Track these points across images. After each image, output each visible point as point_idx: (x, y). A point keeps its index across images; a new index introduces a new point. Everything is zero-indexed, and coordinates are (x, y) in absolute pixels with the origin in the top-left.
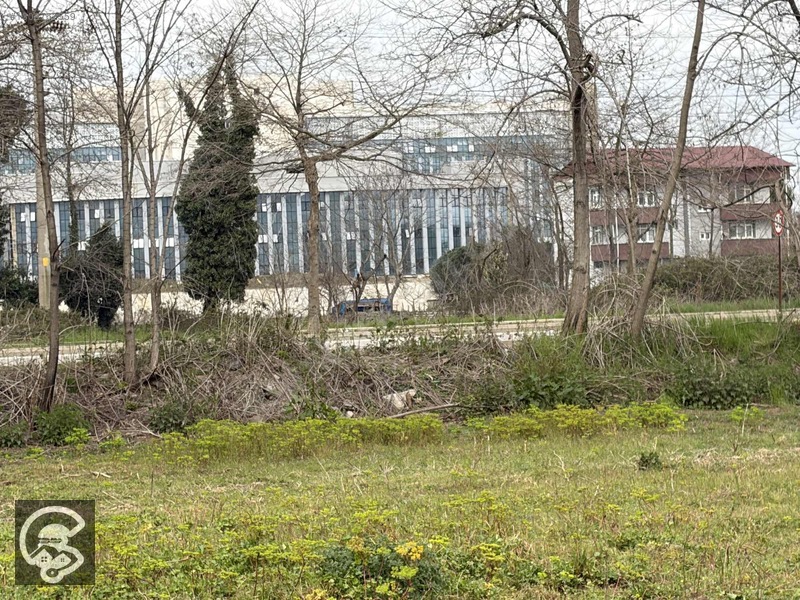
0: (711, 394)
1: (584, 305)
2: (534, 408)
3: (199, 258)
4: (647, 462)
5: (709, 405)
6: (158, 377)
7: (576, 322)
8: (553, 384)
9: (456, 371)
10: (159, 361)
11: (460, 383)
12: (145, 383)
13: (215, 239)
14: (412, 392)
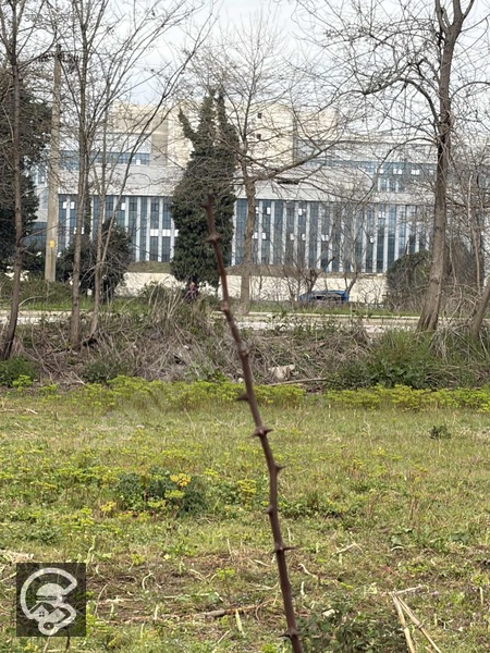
1: (436, 308)
2: (380, 386)
3: (185, 249)
4: (437, 433)
6: (95, 341)
7: (428, 322)
8: (398, 369)
9: (328, 353)
10: (97, 329)
11: (330, 363)
12: (85, 344)
13: (199, 234)
14: (292, 367)
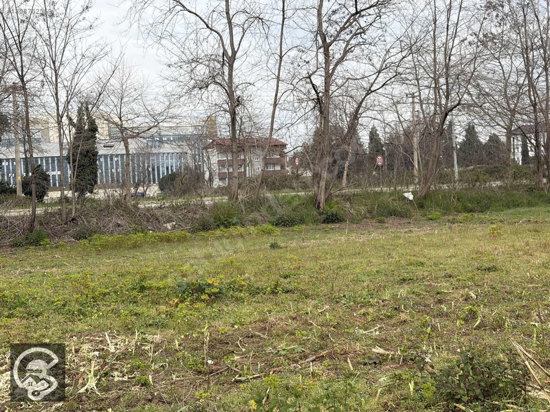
0: (285, 222)
1: (236, 190)
2: (222, 228)
4: (274, 246)
5: (284, 225)
6: (75, 219)
7: (234, 197)
8: (229, 219)
9: (190, 215)
10: (75, 213)
11: (192, 219)
12: (70, 221)
14: (174, 223)
